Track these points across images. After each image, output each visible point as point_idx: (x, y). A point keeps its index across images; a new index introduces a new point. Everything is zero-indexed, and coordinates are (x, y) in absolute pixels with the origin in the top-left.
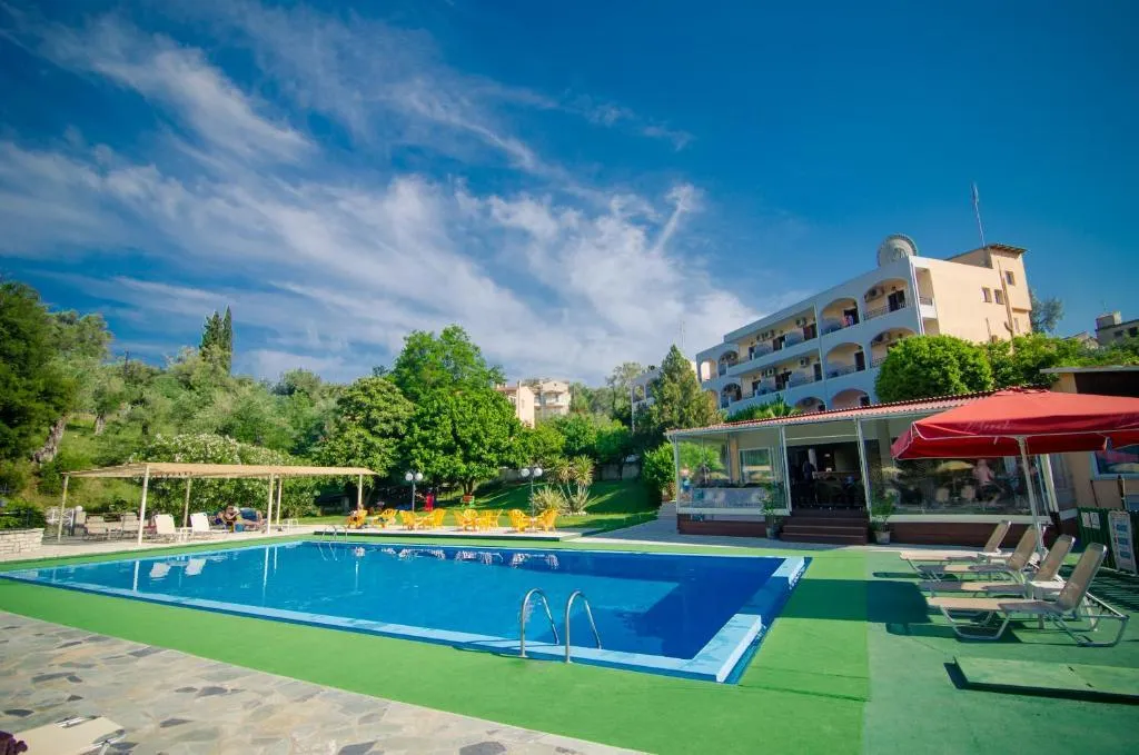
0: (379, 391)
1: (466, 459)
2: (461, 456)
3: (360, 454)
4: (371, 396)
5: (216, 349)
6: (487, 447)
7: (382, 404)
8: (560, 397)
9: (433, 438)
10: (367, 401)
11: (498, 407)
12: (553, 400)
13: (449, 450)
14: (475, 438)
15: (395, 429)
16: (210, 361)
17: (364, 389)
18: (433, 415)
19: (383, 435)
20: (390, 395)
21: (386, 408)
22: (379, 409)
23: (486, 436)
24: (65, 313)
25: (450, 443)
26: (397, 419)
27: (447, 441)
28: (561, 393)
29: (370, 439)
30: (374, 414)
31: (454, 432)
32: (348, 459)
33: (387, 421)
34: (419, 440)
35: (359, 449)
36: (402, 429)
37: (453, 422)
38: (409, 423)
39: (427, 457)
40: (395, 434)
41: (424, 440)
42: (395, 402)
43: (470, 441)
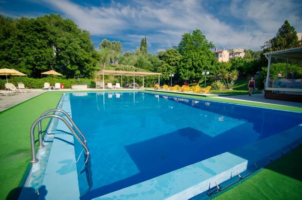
0: (172, 52)
1: (196, 72)
2: (194, 71)
3: (166, 70)
4: (170, 54)
5: (143, 47)
6: (203, 68)
7: (173, 56)
8: (240, 54)
9: (186, 66)
10: (168, 55)
11: (208, 55)
12: (238, 55)
13: (190, 69)
14: (199, 65)
15: (176, 63)
16: (142, 50)
17: (168, 52)
18: (187, 59)
19: (173, 65)
20: (175, 53)
21: (174, 57)
22: (172, 57)
23: (203, 65)
24: (113, 42)
25: (191, 67)
26: (177, 60)
27: (190, 66)
28: (241, 53)
29: (169, 66)
30: (170, 59)
31: (193, 63)
32: (163, 72)
33: (174, 61)
34: (182, 66)
35: (166, 69)
36: (178, 63)
37: (193, 60)
38: (180, 62)
39: (184, 71)
40: (176, 65)
41: (183, 66)
42: (177, 56)
43: (197, 66)
